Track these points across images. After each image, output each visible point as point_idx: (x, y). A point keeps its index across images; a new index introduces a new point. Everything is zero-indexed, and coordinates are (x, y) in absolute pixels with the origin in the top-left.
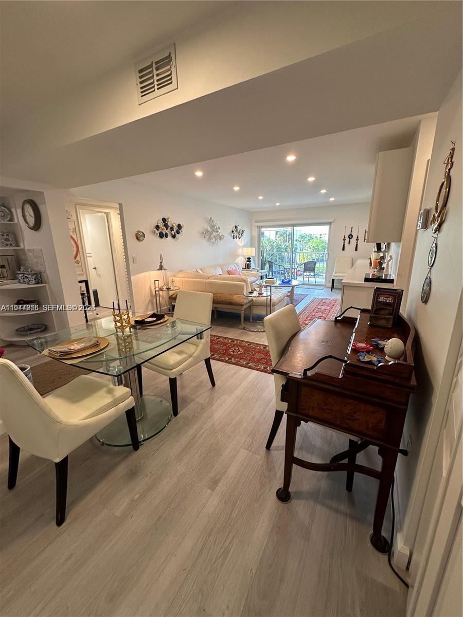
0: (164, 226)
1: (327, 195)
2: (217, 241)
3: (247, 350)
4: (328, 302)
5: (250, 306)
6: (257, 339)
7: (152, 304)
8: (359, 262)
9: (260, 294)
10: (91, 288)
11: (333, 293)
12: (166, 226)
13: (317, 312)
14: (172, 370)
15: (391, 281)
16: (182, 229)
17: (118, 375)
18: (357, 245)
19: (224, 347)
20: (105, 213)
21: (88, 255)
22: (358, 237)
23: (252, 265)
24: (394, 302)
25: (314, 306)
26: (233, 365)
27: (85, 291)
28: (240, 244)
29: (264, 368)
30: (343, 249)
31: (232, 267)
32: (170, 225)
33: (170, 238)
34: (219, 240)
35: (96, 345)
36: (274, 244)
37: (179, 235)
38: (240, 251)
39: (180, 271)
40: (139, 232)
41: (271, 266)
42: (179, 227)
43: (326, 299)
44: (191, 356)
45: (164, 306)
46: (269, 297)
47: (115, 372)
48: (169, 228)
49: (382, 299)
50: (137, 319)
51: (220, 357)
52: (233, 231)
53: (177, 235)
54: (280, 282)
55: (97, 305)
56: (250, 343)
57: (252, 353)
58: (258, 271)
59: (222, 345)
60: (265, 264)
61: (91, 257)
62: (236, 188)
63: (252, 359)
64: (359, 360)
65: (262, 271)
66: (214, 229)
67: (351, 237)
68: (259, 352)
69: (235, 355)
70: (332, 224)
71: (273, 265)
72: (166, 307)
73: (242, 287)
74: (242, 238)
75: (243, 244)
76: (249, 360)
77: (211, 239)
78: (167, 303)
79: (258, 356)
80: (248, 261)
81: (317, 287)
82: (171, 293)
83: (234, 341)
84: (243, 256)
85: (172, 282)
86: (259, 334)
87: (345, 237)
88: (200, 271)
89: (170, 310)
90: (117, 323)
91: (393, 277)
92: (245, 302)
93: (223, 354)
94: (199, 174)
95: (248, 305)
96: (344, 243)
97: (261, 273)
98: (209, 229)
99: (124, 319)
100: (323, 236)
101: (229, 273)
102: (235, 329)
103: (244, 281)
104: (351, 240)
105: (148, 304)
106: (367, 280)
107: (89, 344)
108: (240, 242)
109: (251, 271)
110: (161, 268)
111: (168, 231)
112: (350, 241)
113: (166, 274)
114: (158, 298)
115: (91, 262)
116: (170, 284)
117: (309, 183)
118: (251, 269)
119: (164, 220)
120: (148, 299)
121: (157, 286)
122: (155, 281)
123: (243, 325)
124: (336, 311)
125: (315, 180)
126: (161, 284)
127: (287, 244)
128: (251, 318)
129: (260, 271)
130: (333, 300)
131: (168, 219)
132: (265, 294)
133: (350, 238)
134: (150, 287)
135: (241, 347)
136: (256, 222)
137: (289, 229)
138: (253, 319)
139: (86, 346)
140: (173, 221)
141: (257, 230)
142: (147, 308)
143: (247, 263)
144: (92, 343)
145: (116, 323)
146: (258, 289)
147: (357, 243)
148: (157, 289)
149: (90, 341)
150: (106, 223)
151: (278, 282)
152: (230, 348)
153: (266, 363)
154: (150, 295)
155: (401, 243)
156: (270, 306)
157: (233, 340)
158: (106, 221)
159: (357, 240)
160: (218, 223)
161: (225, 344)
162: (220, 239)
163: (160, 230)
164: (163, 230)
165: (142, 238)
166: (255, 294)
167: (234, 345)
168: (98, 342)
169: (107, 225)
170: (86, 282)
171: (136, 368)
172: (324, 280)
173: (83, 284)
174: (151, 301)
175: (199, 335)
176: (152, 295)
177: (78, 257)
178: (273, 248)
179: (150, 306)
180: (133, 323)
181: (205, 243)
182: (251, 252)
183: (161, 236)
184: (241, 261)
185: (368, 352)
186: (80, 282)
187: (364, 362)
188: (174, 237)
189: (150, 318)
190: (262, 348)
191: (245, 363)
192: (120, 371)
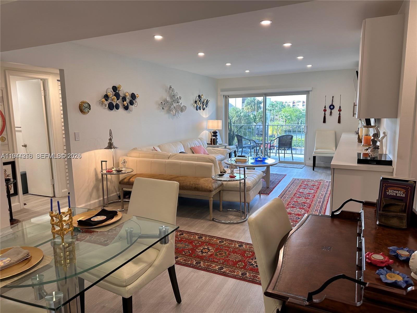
0: (115, 95)
1: (304, 62)
2: (178, 113)
3: (219, 249)
4: (310, 184)
5: (220, 191)
6: (230, 234)
7: (98, 190)
8: (344, 137)
9: (231, 177)
10: (19, 170)
11: (315, 173)
12: (117, 95)
13: (299, 198)
14: (127, 286)
15: (389, 163)
16: (137, 100)
17: (57, 309)
18: (340, 117)
19: (190, 247)
20: (41, 79)
21: (16, 129)
22: (340, 108)
23: (219, 140)
24: (407, 195)
25: (294, 189)
26: (203, 271)
27: (11, 175)
28: (204, 116)
29: (242, 274)
30: (324, 121)
31: (195, 143)
32: (122, 94)
33: (121, 110)
34: (180, 112)
35: (26, 259)
36: (242, 114)
37: (133, 106)
38: (205, 124)
39: (134, 149)
40: (83, 102)
41: (240, 141)
42: (133, 96)
43: (308, 181)
44: (150, 265)
45: (113, 193)
46: (243, 181)
47: (52, 302)
48: (121, 98)
49: (391, 192)
50: (80, 219)
51: (185, 260)
52: (196, 102)
53: (130, 107)
54: (253, 161)
55: (26, 191)
56: (222, 240)
57: (226, 253)
58: (225, 148)
59: (187, 244)
60: (233, 139)
61: (20, 131)
62: (201, 54)
63: (226, 262)
64: (380, 280)
65: (231, 147)
66: (175, 99)
67: (332, 107)
68: (234, 252)
69: (205, 256)
70: (310, 92)
71: (243, 139)
72: (115, 194)
73: (209, 169)
74: (207, 109)
75: (207, 116)
76: (223, 263)
77: (170, 111)
78: (117, 189)
79: (234, 257)
80: (214, 136)
81: (295, 166)
82: (122, 177)
83: (202, 238)
84: (208, 130)
85: (124, 162)
86: (232, 226)
87: (325, 107)
88: (158, 149)
89: (119, 197)
90: (55, 226)
91: (390, 157)
92: (214, 187)
93: (189, 255)
94: (158, 37)
95: (218, 190)
96: (325, 114)
97: (229, 149)
98: (168, 99)
99: (65, 221)
100: (296, 104)
101: (193, 150)
102: (202, 221)
103: (212, 161)
104: (333, 111)
105: (92, 190)
106: (360, 161)
107: (15, 259)
108: (204, 114)
109: (218, 147)
110: (110, 146)
111: (119, 102)
112: (331, 113)
113: (115, 153)
114: (105, 183)
115: (20, 138)
116: (121, 165)
117: (284, 48)
118: (218, 145)
119: (115, 88)
120: (92, 184)
121: (104, 167)
122: (102, 161)
123: (212, 215)
124: (322, 195)
125: (291, 46)
126: (109, 165)
127: (255, 113)
128: (221, 207)
129: (228, 147)
130: (317, 181)
131: (119, 87)
132: (237, 177)
133: (331, 109)
134: (95, 169)
135: (212, 245)
136: (223, 90)
137: (261, 99)
138: (223, 207)
139: (12, 262)
140: (125, 90)
141: (223, 100)
142: (91, 195)
143: (213, 138)
144: (20, 256)
145: (53, 227)
146: (228, 171)
147: (340, 114)
148: (105, 172)
149: (18, 254)
150: (43, 92)
151: (250, 161)
152: (198, 247)
153: (244, 267)
154: (94, 179)
155: (398, 120)
156: (244, 191)
157: (201, 236)
158: (42, 89)
159: (340, 110)
160: (179, 92)
161: (191, 242)
162: (182, 111)
163: (109, 101)
164: (112, 100)
165: (86, 110)
166: (226, 177)
167: (203, 243)
168: (28, 255)
169: (43, 94)
170: (13, 164)
171: (79, 297)
172: (302, 156)
173: (9, 167)
174: (96, 187)
175: (163, 240)
176: (97, 179)
177: (4, 133)
178: (240, 119)
179: (94, 194)
180: (76, 225)
181: (163, 115)
182: (217, 125)
183: (111, 107)
184: (206, 135)
185: (389, 268)
186: (5, 164)
187: (387, 284)
188: (126, 108)
189: (99, 217)
190: (237, 246)
191: (217, 267)
192: (59, 302)
